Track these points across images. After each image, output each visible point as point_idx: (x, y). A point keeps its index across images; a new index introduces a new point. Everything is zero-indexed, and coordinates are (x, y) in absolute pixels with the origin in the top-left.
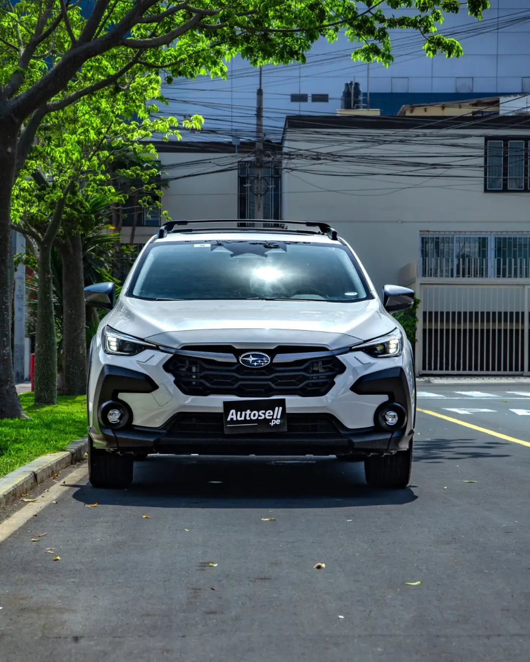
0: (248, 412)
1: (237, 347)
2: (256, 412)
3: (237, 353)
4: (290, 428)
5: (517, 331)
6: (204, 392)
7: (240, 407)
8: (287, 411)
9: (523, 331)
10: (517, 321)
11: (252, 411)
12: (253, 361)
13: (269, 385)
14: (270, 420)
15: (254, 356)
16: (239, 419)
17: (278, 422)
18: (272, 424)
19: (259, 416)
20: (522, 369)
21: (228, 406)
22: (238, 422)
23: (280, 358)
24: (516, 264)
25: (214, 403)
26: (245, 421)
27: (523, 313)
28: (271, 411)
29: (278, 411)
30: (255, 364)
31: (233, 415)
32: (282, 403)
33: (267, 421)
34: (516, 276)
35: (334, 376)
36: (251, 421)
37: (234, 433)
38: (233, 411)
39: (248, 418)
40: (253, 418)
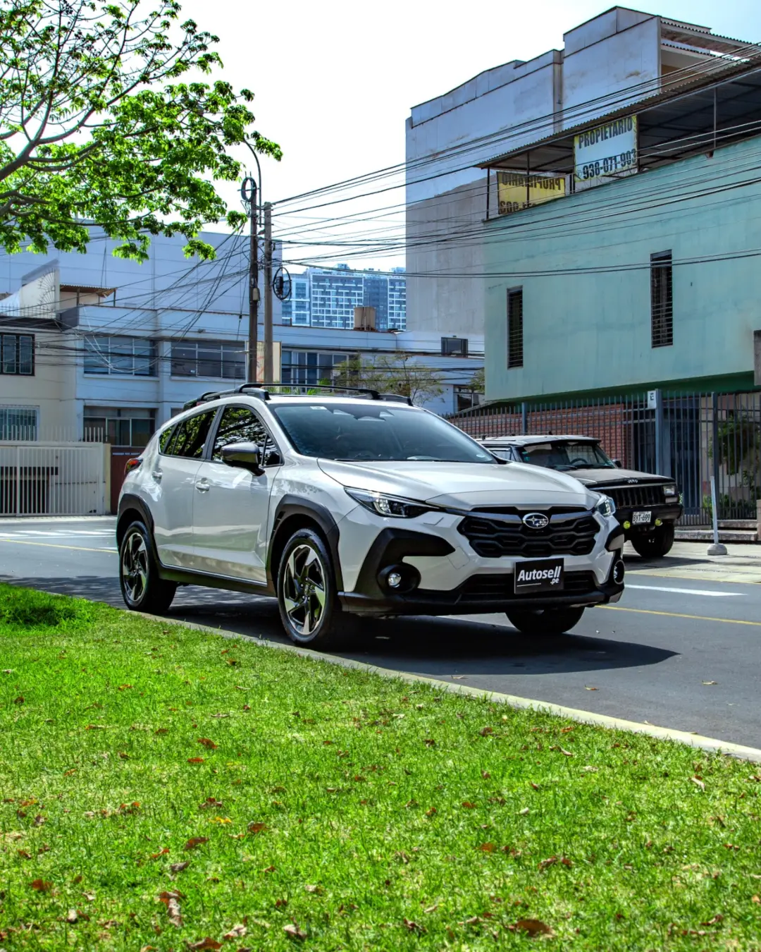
0: (535, 572)
1: (519, 509)
2: (540, 572)
3: (522, 514)
4: (566, 586)
5: (11, 481)
6: (496, 553)
7: (528, 567)
8: (565, 570)
9: (15, 481)
10: (11, 474)
11: (537, 571)
12: (536, 522)
13: (548, 545)
14: (551, 579)
15: (536, 517)
16: (527, 579)
17: (557, 581)
18: (552, 583)
19: (543, 575)
20: (15, 512)
21: (519, 566)
22: (526, 582)
23: (556, 518)
24: (10, 430)
25: (505, 564)
26: (532, 581)
27: (16, 468)
28: (552, 571)
29: (558, 569)
30: (537, 524)
31: (523, 576)
32: (560, 562)
34: (10, 439)
35: (593, 535)
36: (537, 581)
37: (525, 592)
38: (523, 572)
39: (534, 578)
40: (538, 578)
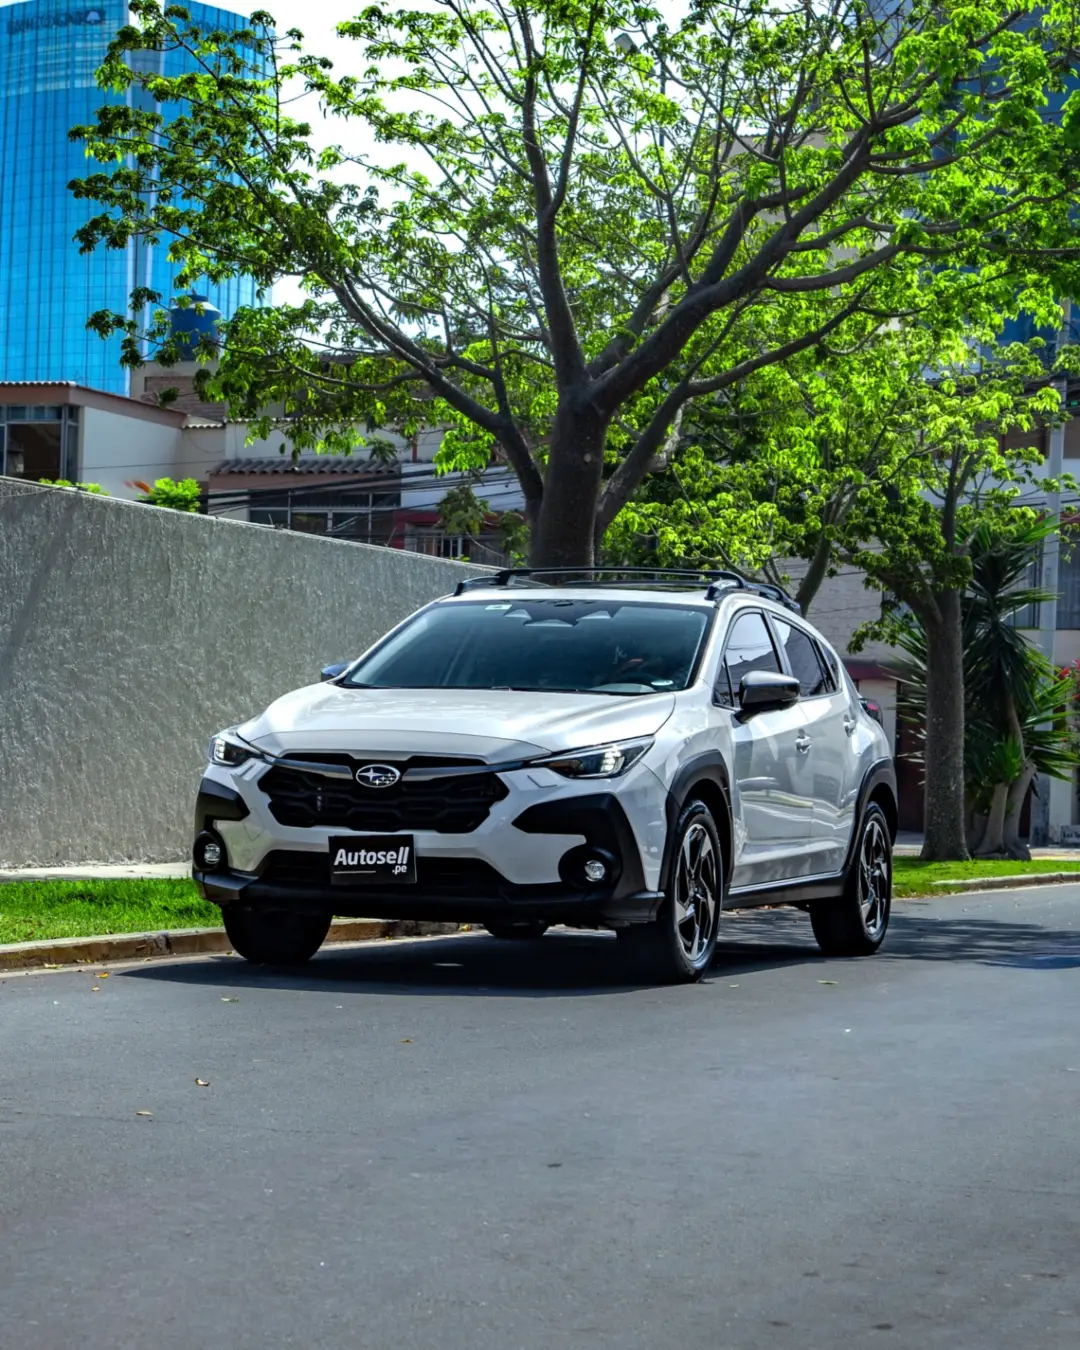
0: (363, 853)
1: (356, 757)
2: (374, 854)
3: (355, 765)
4: (420, 878)
6: (305, 821)
7: (352, 845)
8: (416, 853)
11: (367, 851)
12: (375, 778)
13: (392, 814)
14: (393, 867)
15: (376, 770)
16: (351, 863)
17: (403, 869)
18: (396, 872)
19: (379, 859)
21: (336, 843)
22: (348, 867)
23: (413, 775)
25: (316, 838)
26: (359, 867)
28: (393, 853)
29: (404, 852)
30: (377, 782)
31: (341, 857)
32: (408, 841)
33: (388, 867)
35: (489, 803)
36: (367, 867)
37: (346, 883)
38: (342, 851)
39: (363, 862)
40: (370, 862)
